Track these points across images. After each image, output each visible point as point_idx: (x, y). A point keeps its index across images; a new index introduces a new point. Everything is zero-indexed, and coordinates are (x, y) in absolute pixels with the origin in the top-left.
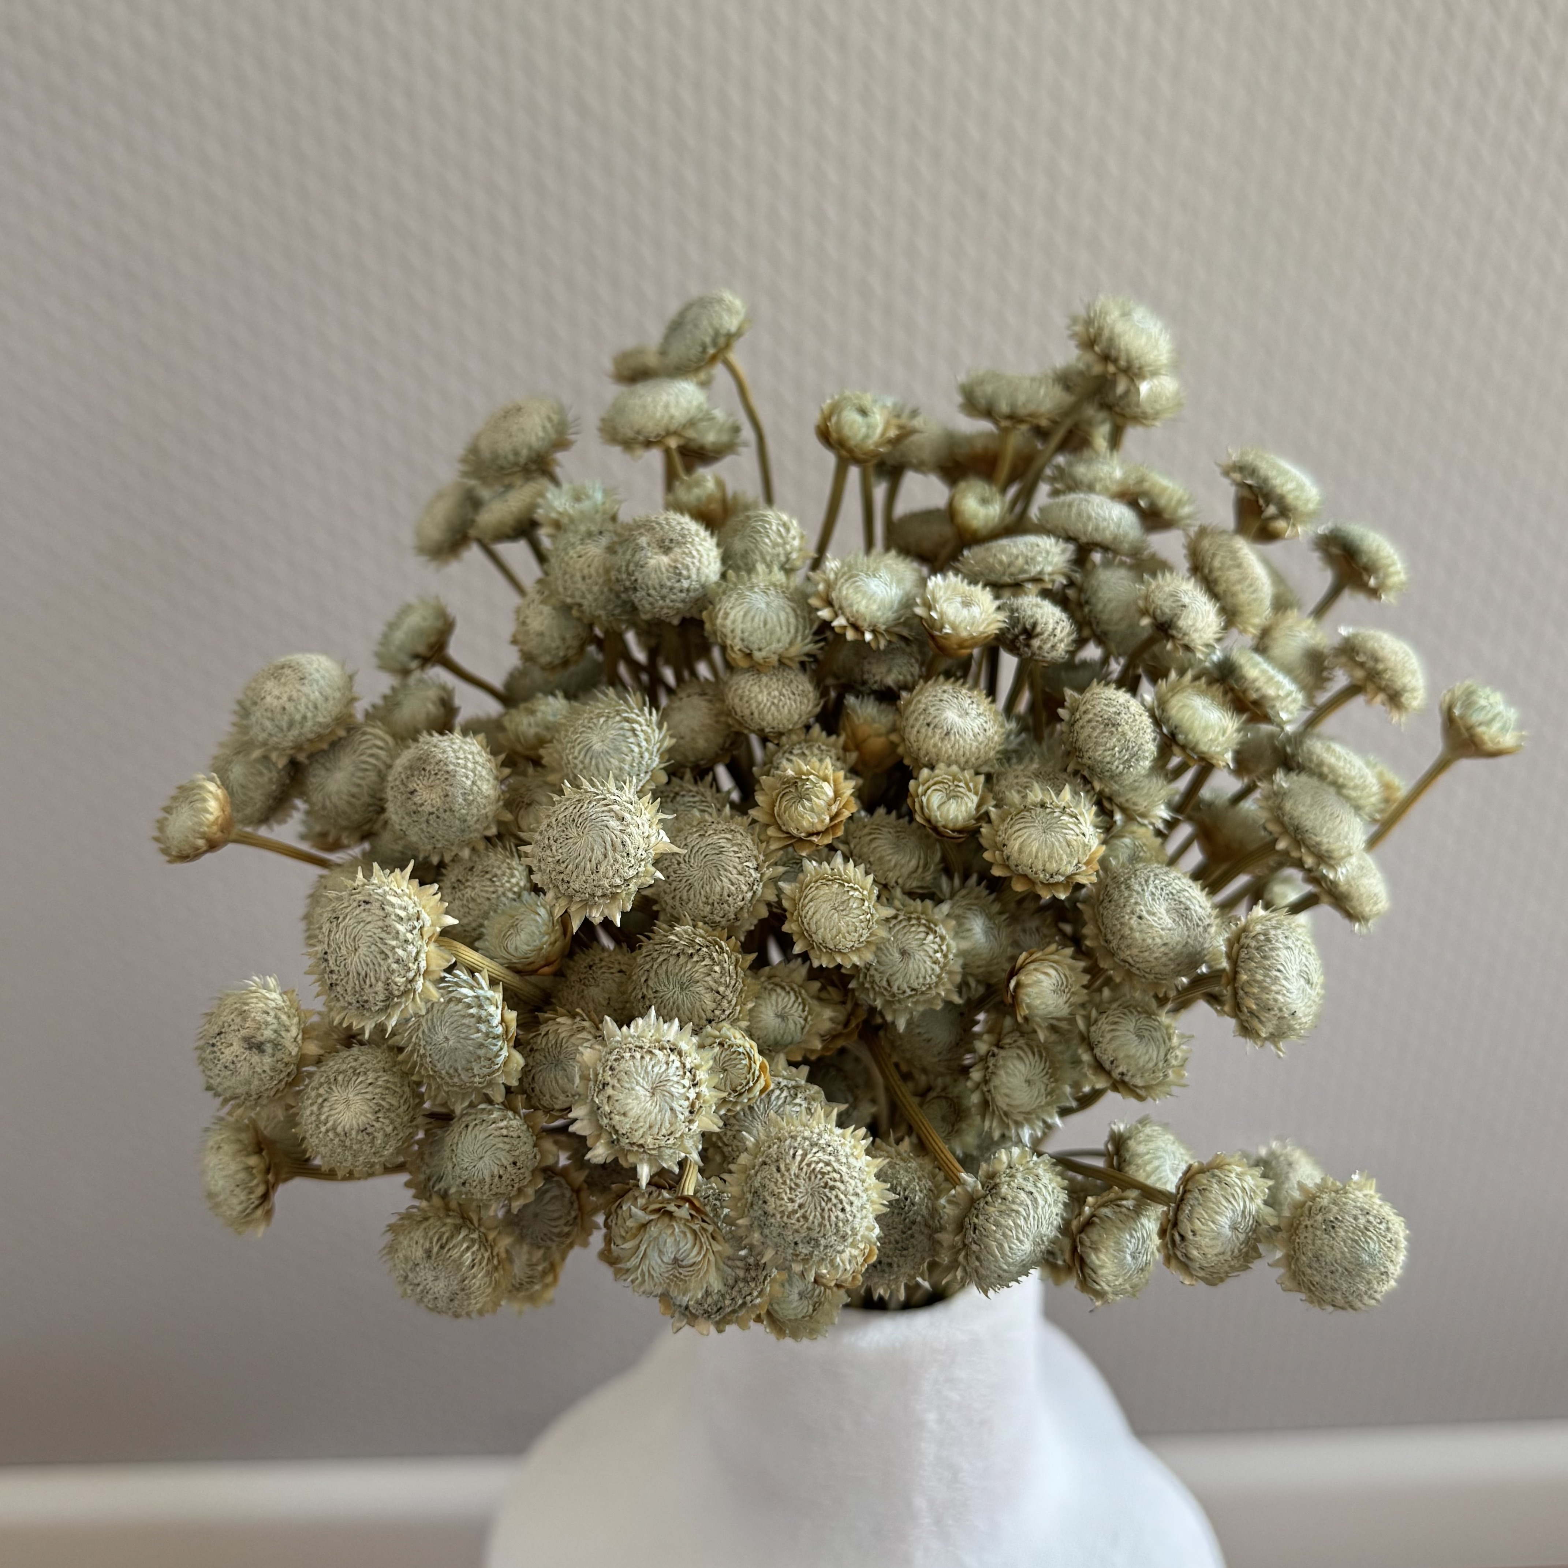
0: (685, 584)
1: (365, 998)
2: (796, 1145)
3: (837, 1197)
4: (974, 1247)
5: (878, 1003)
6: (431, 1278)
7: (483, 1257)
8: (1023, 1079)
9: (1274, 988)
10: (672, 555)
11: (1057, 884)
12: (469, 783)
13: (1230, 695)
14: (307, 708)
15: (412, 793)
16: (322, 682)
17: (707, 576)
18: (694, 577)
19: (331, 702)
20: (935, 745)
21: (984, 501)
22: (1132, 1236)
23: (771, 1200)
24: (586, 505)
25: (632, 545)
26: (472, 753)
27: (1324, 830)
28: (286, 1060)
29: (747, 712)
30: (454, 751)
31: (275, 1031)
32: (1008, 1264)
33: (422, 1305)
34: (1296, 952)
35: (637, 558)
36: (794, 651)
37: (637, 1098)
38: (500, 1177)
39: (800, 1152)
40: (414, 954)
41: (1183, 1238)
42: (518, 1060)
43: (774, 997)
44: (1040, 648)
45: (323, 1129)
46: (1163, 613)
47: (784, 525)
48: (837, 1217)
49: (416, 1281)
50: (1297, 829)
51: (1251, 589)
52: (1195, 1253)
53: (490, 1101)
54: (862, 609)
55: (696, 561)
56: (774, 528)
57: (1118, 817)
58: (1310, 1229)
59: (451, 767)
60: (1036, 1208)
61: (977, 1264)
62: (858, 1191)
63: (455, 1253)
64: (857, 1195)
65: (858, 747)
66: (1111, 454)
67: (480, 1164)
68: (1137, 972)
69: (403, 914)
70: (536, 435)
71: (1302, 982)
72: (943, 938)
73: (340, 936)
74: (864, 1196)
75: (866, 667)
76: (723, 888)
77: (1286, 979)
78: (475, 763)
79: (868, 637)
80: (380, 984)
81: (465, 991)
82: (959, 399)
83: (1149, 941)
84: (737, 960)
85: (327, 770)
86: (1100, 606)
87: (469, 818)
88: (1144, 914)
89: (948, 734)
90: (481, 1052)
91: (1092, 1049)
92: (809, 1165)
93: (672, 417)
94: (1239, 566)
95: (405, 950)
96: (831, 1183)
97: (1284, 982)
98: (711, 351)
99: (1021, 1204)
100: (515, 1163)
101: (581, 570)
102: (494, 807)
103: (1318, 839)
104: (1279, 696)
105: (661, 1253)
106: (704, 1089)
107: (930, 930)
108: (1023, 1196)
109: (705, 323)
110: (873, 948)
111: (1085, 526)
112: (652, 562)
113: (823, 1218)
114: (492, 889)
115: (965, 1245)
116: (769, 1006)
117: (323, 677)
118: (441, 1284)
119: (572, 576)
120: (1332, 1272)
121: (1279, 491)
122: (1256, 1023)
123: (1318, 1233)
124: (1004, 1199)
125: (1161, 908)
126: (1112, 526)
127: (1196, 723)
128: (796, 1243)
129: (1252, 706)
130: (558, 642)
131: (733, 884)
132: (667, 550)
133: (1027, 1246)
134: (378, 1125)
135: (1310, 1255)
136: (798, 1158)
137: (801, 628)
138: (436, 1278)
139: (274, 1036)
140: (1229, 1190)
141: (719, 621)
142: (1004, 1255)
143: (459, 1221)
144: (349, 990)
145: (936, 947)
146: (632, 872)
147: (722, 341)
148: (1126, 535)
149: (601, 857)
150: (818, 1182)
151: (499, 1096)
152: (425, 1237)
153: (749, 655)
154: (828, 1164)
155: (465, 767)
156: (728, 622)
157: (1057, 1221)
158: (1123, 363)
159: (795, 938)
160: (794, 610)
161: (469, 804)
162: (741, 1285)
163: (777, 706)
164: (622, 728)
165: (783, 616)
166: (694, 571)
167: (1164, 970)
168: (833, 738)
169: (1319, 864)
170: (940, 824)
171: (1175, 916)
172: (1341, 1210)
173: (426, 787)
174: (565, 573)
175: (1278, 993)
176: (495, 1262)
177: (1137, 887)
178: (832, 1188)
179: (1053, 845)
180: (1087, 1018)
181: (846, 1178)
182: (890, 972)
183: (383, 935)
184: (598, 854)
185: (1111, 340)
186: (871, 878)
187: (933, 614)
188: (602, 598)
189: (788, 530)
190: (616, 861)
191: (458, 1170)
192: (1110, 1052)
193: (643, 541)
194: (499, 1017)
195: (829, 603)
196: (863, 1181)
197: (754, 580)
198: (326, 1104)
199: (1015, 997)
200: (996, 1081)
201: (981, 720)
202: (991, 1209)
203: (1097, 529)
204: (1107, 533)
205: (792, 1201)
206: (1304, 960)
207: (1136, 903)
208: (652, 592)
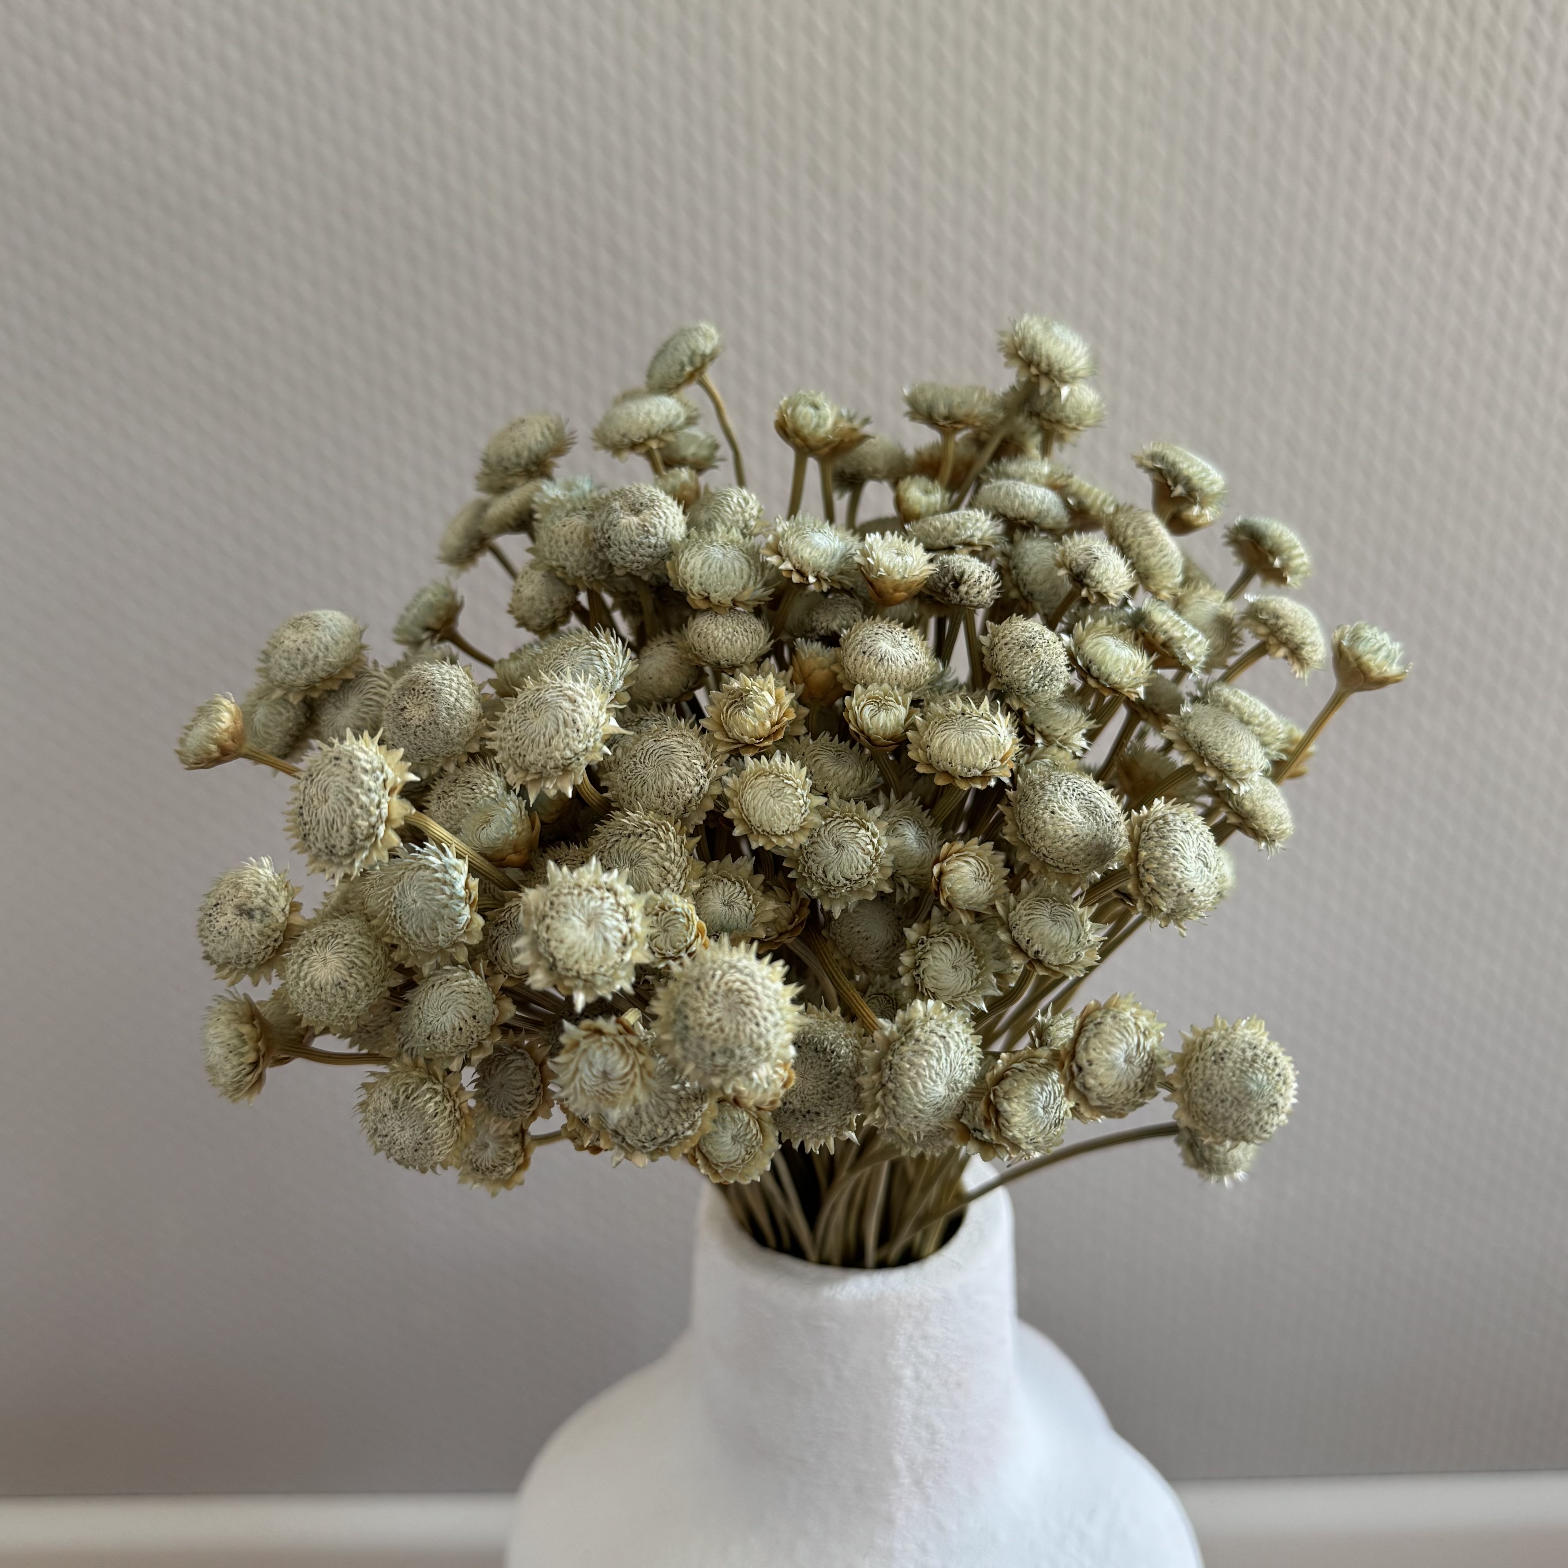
0: (653, 541)
1: (333, 842)
2: (716, 966)
3: (752, 1012)
4: (890, 1085)
5: (816, 892)
6: (397, 1129)
7: (445, 1108)
8: (949, 965)
9: (1171, 864)
10: (641, 516)
11: (974, 777)
12: (452, 699)
13: (1141, 639)
14: (319, 649)
15: (402, 709)
16: (333, 628)
17: (672, 535)
18: (661, 535)
19: (341, 645)
20: (870, 670)
21: (927, 492)
22: (1043, 1089)
23: (691, 1015)
24: (576, 493)
25: (607, 509)
26: (457, 676)
27: (1226, 746)
28: (273, 926)
29: (704, 646)
30: (441, 674)
31: (265, 901)
32: (924, 1104)
33: (391, 1159)
34: (1195, 836)
35: (611, 518)
36: (746, 595)
37: (573, 927)
38: (461, 1029)
39: (719, 973)
40: (376, 801)
41: (1080, 1069)
42: (480, 921)
43: (721, 885)
44: (967, 593)
45: (302, 984)
46: (1078, 565)
47: (745, 499)
48: (751, 1030)
49: (384, 1133)
50: (1200, 745)
51: (1162, 554)
52: (1091, 1082)
53: (455, 963)
54: (806, 555)
55: (662, 521)
56: (735, 500)
57: (1039, 740)
58: (1200, 1062)
59: (437, 686)
60: (948, 1051)
61: (894, 1102)
62: (774, 1008)
63: (419, 1102)
64: (770, 1011)
65: (805, 681)
66: (1043, 458)
67: (443, 1018)
68: (1051, 862)
69: (368, 767)
70: (536, 440)
71: (1200, 864)
72: (874, 835)
73: (313, 791)
74: (778, 1015)
75: (815, 616)
76: (673, 782)
77: (1183, 857)
78: (460, 684)
79: (812, 579)
80: (345, 829)
81: (432, 858)
82: (907, 408)
83: (1061, 832)
84: (682, 842)
85: (337, 708)
86: (1026, 569)
87: (451, 731)
88: (1057, 809)
89: (882, 659)
90: (445, 912)
91: (1010, 931)
92: (726, 984)
93: (653, 422)
94: (1150, 533)
95: (368, 797)
96: (747, 1000)
97: (1181, 860)
98: (689, 369)
99: (934, 1046)
100: (474, 1017)
101: (565, 536)
102: (476, 724)
103: (1219, 753)
104: (1185, 637)
105: (591, 1064)
106: (637, 926)
107: (863, 826)
108: (936, 1039)
109: (684, 345)
110: (807, 833)
111: (1013, 502)
112: (624, 521)
113: (738, 1029)
114: (472, 796)
115: (883, 1086)
116: (716, 894)
117: (335, 626)
118: (408, 1133)
119: (557, 542)
120: (1222, 1101)
121: (1185, 473)
122: (1157, 899)
123: (1208, 1064)
124: (918, 1040)
125: (1073, 806)
126: (1036, 503)
127: (1108, 657)
128: (713, 1054)
129: (1161, 648)
130: (547, 605)
131: (682, 779)
132: (637, 512)
133: (941, 1090)
134: (351, 980)
135: (1201, 1084)
136: (717, 978)
137: (753, 578)
138: (403, 1129)
139: (263, 904)
140: (1122, 1024)
141: (681, 567)
142: (918, 1093)
143: (425, 1076)
144: (319, 836)
145: (868, 841)
146: (581, 746)
147: (698, 361)
148: (1048, 511)
149: (554, 732)
150: (735, 997)
151: (462, 956)
152: (392, 1089)
153: (707, 599)
154: (744, 983)
155: (450, 687)
156: (689, 569)
157: (972, 1070)
158: (1044, 365)
159: (735, 823)
160: (748, 562)
161: (452, 719)
162: (673, 1115)
163: (731, 641)
164: (590, 654)
165: (737, 564)
166: (660, 530)
167: (1074, 859)
168: (784, 672)
169: (1222, 778)
170: (871, 732)
171: (1085, 813)
172: (1229, 1044)
173: (415, 705)
174: (550, 541)
175: (1176, 869)
176: (458, 1115)
177: (1050, 788)
178: (748, 1004)
179: (970, 741)
180: (1006, 906)
181: (761, 996)
182: (825, 862)
183: (349, 785)
184: (551, 729)
185: (1033, 347)
186: (805, 769)
187: (869, 559)
188: (583, 559)
189: (747, 503)
190: (567, 735)
191: (423, 1025)
192: (1026, 932)
193: (617, 505)
194: (463, 883)
195: (778, 553)
196: (777, 1001)
197: (714, 537)
198: (306, 963)
199: (939, 883)
200: (924, 965)
201: (913, 651)
202: (904, 1049)
203: (1022, 504)
204: (1032, 508)
205: (710, 1014)
206: (1202, 845)
207: (1049, 800)
208: (623, 547)
